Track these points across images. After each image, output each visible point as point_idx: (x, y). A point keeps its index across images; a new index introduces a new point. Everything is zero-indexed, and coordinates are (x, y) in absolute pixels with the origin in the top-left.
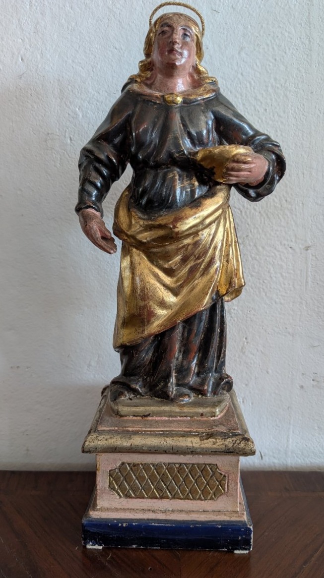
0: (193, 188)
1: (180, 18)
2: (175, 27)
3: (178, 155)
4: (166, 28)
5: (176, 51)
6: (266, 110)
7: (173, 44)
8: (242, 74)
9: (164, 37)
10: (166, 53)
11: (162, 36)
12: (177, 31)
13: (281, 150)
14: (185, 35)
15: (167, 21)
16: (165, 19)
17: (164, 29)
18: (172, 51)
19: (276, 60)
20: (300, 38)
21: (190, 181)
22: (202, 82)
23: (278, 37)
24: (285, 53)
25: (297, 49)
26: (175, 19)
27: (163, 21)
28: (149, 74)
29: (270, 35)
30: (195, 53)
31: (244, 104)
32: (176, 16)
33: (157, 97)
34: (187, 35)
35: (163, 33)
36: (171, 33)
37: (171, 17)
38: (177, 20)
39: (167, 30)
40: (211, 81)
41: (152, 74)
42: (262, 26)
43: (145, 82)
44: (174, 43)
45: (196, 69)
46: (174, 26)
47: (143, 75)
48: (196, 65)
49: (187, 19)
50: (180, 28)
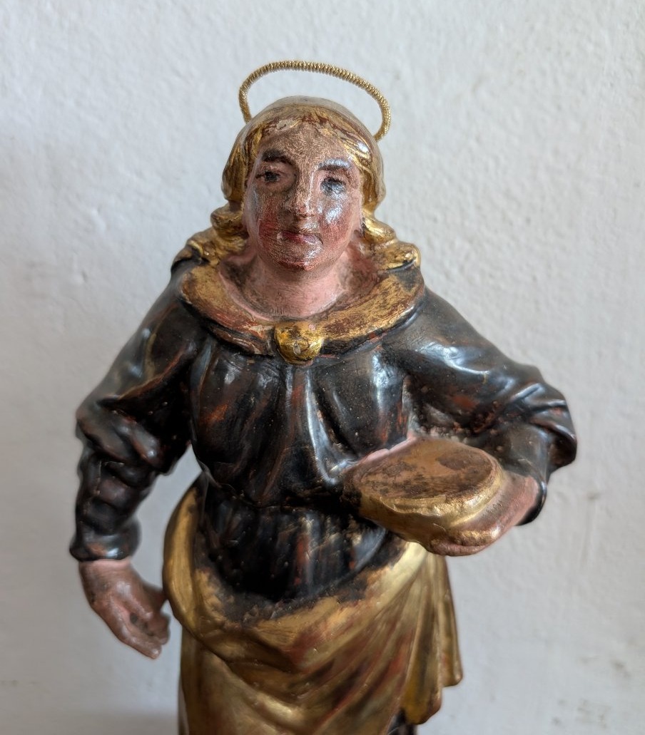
0: (348, 549)
1: (317, 134)
2: (302, 168)
3: (308, 492)
4: (278, 167)
5: (306, 234)
6: (528, 221)
7: (297, 219)
8: (478, 140)
9: (273, 187)
10: (279, 237)
11: (267, 184)
12: (307, 182)
13: (569, 423)
14: (331, 182)
15: (280, 146)
16: (277, 138)
17: (272, 167)
18: (292, 233)
19: (559, 108)
20: (622, 58)
21: (341, 532)
22: (377, 266)
23: (568, 54)
24: (584, 92)
25: (612, 85)
26: (302, 137)
27: (270, 141)
28: (238, 243)
29: (549, 49)
30: (361, 203)
31: (479, 208)
32: (307, 126)
33: (255, 337)
34: (337, 182)
35: (271, 176)
36: (291, 178)
37: (292, 131)
38: (310, 143)
39: (279, 171)
40: (401, 264)
41: (246, 246)
42: (532, 28)
43: (230, 259)
44: (298, 217)
45: (364, 235)
46: (300, 163)
47: (222, 243)
48: (364, 227)
49: (340, 134)
50: (316, 168)
